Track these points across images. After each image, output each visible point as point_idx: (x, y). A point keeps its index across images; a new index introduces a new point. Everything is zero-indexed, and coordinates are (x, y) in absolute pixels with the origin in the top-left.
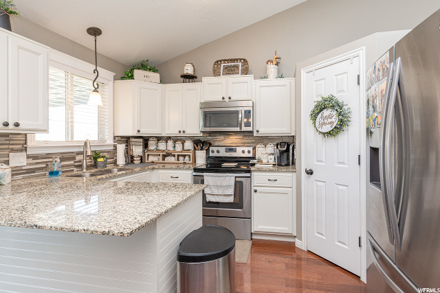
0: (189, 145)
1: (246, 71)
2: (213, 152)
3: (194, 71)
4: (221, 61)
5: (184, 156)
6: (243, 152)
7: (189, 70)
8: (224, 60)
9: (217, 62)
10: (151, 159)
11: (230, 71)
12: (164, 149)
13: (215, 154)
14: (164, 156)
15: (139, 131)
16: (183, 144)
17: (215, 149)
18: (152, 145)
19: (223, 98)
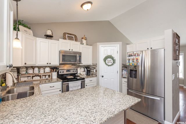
1: (76, 40)
2: (61, 72)
3: (52, 34)
4: (66, 33)
5: (45, 76)
6: (73, 71)
8: (67, 33)
9: (64, 33)
10: (23, 79)
11: (70, 38)
12: (32, 73)
14: (33, 77)
15: (26, 64)
16: (44, 69)
17: (62, 71)
18: (23, 71)
19: (70, 50)
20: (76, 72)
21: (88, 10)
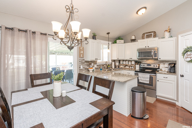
0: (133, 63)
1: (155, 36)
3: (135, 38)
5: (132, 66)
6: (154, 66)
7: (133, 38)
9: (144, 34)
11: (149, 36)
12: (125, 64)
13: (143, 66)
14: (125, 66)
15: (118, 58)
16: (131, 62)
17: (143, 64)
18: (121, 62)
19: (146, 47)
20: (157, 67)
21: (142, 14)
